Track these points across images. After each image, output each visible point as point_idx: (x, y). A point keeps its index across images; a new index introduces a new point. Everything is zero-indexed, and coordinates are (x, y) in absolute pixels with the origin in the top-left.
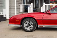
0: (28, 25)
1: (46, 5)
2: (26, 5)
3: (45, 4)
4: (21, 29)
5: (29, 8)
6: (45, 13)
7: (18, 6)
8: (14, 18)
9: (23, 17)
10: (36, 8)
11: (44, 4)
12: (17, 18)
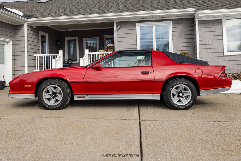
0: (51, 95)
1: (90, 55)
2: (48, 55)
3: (89, 52)
4: (37, 105)
5: (54, 61)
6: (90, 68)
7: (31, 57)
8: (20, 81)
9: (41, 78)
10: (70, 62)
11: (87, 51)
12: (28, 81)
